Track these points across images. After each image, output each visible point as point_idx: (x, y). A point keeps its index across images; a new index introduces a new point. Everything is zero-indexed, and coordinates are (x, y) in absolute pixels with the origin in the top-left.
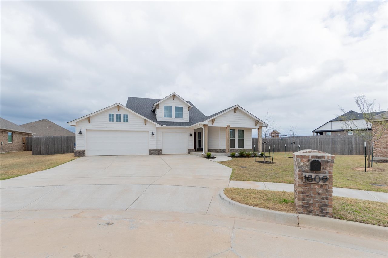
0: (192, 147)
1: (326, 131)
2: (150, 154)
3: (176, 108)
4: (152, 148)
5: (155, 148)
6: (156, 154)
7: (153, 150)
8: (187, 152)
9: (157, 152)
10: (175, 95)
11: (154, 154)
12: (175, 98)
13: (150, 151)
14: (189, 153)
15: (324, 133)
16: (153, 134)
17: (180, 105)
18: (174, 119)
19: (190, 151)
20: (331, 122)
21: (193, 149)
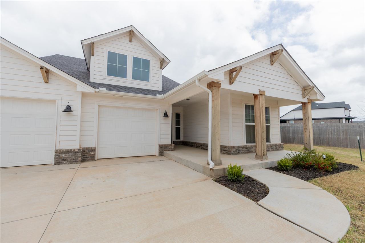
0: (168, 140)
1: (289, 120)
2: (56, 164)
3: (136, 61)
4: (64, 146)
5: (75, 146)
6: (76, 162)
7: (68, 152)
8: (156, 152)
9: (80, 155)
10: (132, 31)
11: (70, 163)
12: (133, 40)
13: (59, 153)
14: (161, 154)
15: (287, 121)
16: (68, 109)
17: (143, 55)
18: (129, 81)
19: (163, 149)
20: (293, 111)
21: (170, 145)
